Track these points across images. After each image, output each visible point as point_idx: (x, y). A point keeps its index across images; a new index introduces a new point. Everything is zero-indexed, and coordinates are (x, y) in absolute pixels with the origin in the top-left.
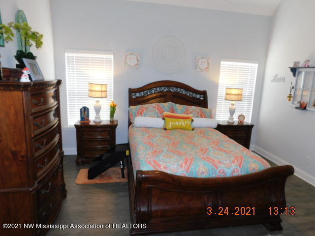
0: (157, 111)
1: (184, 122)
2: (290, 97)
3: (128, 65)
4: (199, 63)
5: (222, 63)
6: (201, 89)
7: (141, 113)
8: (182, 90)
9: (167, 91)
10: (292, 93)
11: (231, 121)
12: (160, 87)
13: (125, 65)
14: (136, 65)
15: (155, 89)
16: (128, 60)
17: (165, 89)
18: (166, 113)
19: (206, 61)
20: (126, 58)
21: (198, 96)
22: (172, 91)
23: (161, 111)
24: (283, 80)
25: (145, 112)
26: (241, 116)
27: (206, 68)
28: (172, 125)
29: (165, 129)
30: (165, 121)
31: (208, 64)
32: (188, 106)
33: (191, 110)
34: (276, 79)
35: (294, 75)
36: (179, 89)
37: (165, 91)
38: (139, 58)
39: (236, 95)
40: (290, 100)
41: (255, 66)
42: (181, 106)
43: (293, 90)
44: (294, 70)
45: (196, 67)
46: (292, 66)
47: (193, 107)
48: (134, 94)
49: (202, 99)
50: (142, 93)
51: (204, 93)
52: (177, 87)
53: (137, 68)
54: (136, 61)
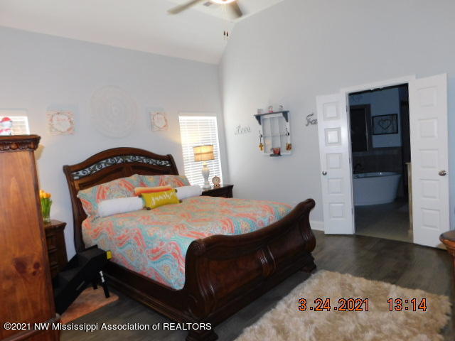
0: (125, 189)
1: (168, 194)
2: (261, 146)
3: (56, 130)
4: (156, 120)
5: (180, 118)
6: (163, 153)
7: (104, 197)
8: (142, 158)
9: (123, 162)
10: (262, 142)
11: (207, 187)
12: (111, 157)
13: (51, 131)
14: (69, 130)
15: (104, 161)
16: (55, 122)
17: (119, 159)
18: (138, 189)
19: (163, 117)
20: (51, 120)
21: (163, 163)
22: (129, 161)
23: (131, 189)
24: (249, 130)
25: (108, 194)
26: (217, 179)
27: (165, 126)
28: (156, 201)
29: (149, 209)
30: (143, 199)
31: (166, 120)
32: (161, 176)
33: (166, 180)
34: (240, 130)
35: (260, 123)
36: (137, 157)
37: (119, 162)
38: (72, 119)
39: (208, 153)
40: (262, 149)
41: (214, 119)
42: (152, 176)
43: (262, 138)
44: (258, 117)
45: (152, 125)
46: (257, 114)
47: (167, 176)
48: (75, 173)
49: (168, 165)
50: (87, 169)
51: (169, 158)
52: (134, 155)
53: (71, 134)
54: (69, 124)
